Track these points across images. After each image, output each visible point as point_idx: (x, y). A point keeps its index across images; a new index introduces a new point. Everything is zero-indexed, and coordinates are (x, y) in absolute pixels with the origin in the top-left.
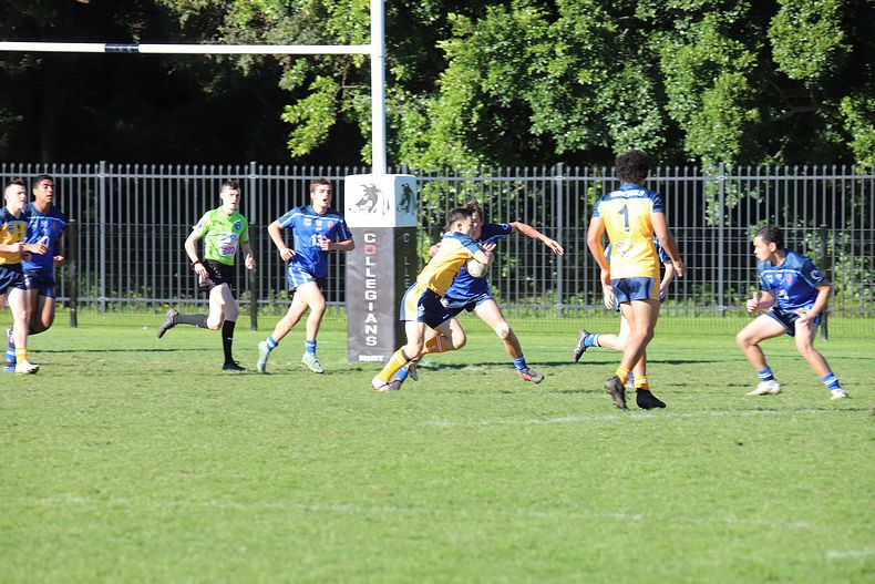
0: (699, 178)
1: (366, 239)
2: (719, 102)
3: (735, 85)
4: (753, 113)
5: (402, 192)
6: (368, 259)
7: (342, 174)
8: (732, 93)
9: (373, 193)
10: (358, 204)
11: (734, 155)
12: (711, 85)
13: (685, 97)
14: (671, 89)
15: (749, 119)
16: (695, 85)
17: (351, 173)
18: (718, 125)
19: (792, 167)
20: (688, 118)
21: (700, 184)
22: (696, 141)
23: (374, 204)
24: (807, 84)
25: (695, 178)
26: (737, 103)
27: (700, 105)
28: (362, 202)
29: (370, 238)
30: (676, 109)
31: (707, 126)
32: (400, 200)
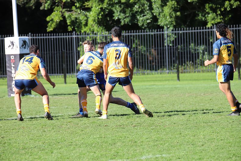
0: (163, 33)
1: (12, 58)
2: (168, 10)
3: (173, 5)
4: (178, 13)
5: (22, 42)
6: (12, 64)
7: (4, 37)
8: (172, 8)
9: (12, 43)
10: (9, 47)
11: (174, 25)
12: (166, 5)
13: (158, 8)
14: (154, 6)
15: (177, 15)
16: (161, 5)
17: (7, 37)
18: (168, 17)
19: (186, 28)
20: (159, 14)
21: (163, 34)
22: (162, 22)
23: (13, 47)
24: (194, 3)
25: (161, 33)
26: (173, 10)
27: (163, 10)
28: (10, 46)
29: (12, 57)
30: (156, 11)
31: (165, 17)
32: (21, 45)
